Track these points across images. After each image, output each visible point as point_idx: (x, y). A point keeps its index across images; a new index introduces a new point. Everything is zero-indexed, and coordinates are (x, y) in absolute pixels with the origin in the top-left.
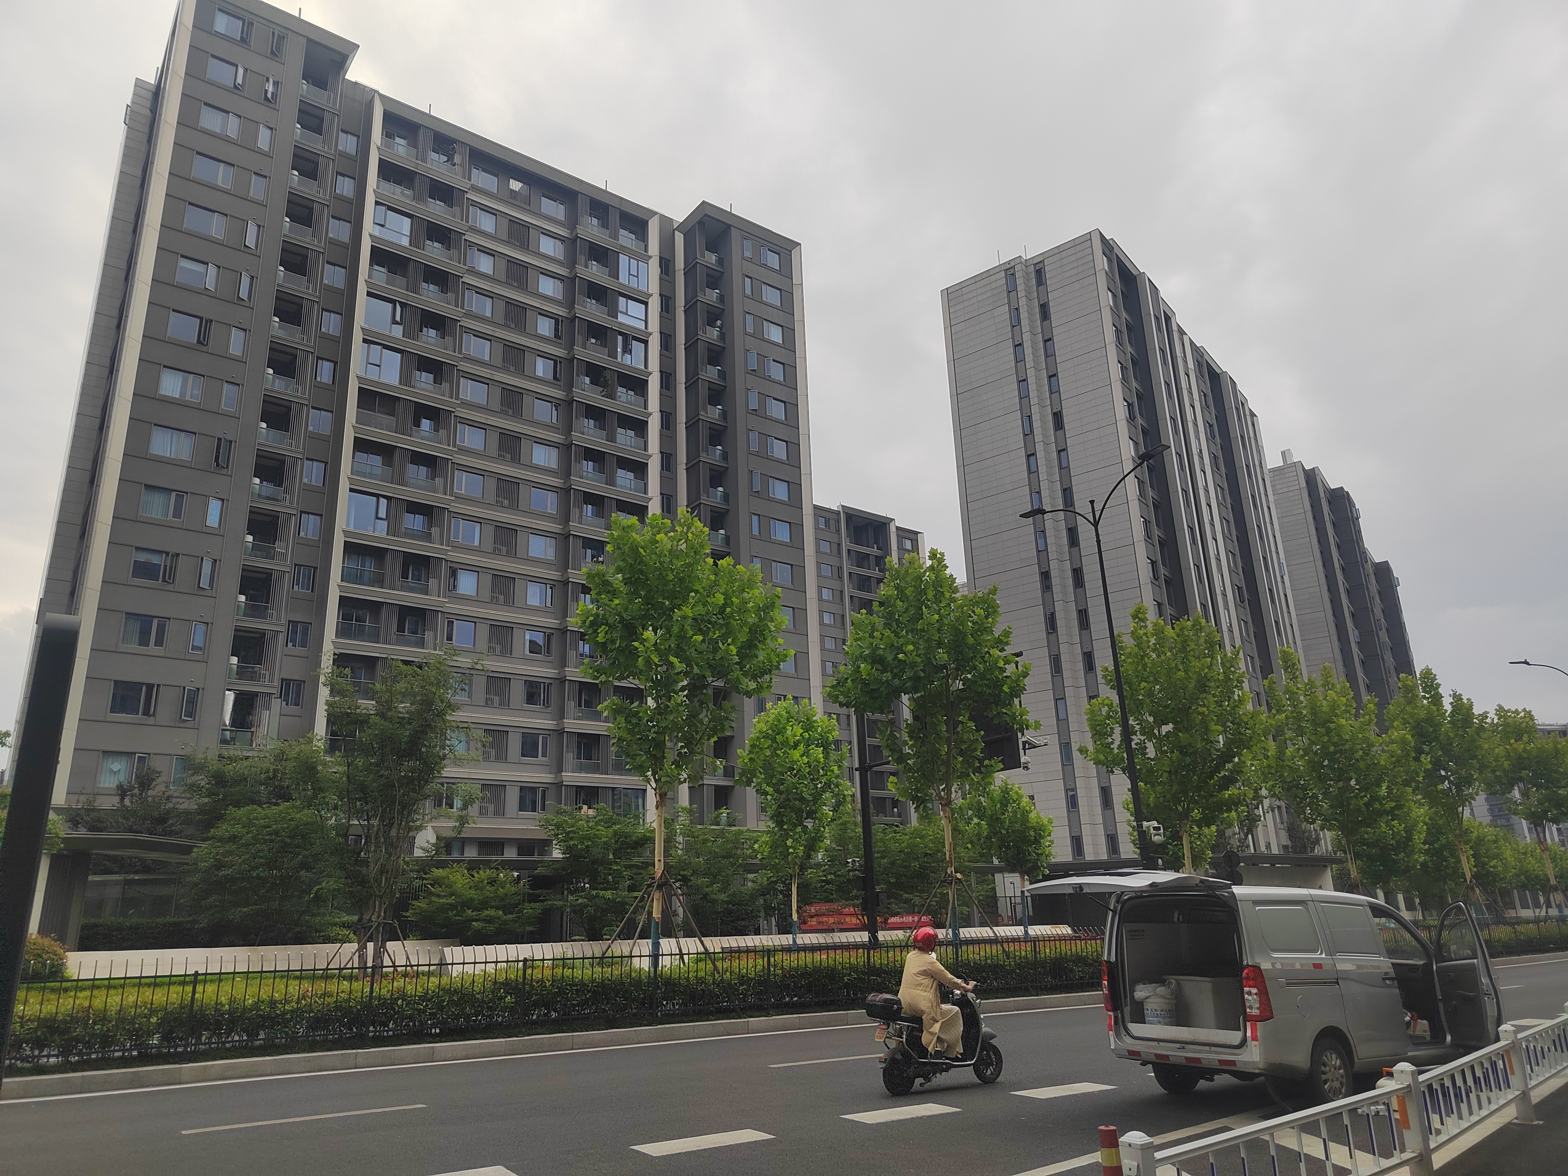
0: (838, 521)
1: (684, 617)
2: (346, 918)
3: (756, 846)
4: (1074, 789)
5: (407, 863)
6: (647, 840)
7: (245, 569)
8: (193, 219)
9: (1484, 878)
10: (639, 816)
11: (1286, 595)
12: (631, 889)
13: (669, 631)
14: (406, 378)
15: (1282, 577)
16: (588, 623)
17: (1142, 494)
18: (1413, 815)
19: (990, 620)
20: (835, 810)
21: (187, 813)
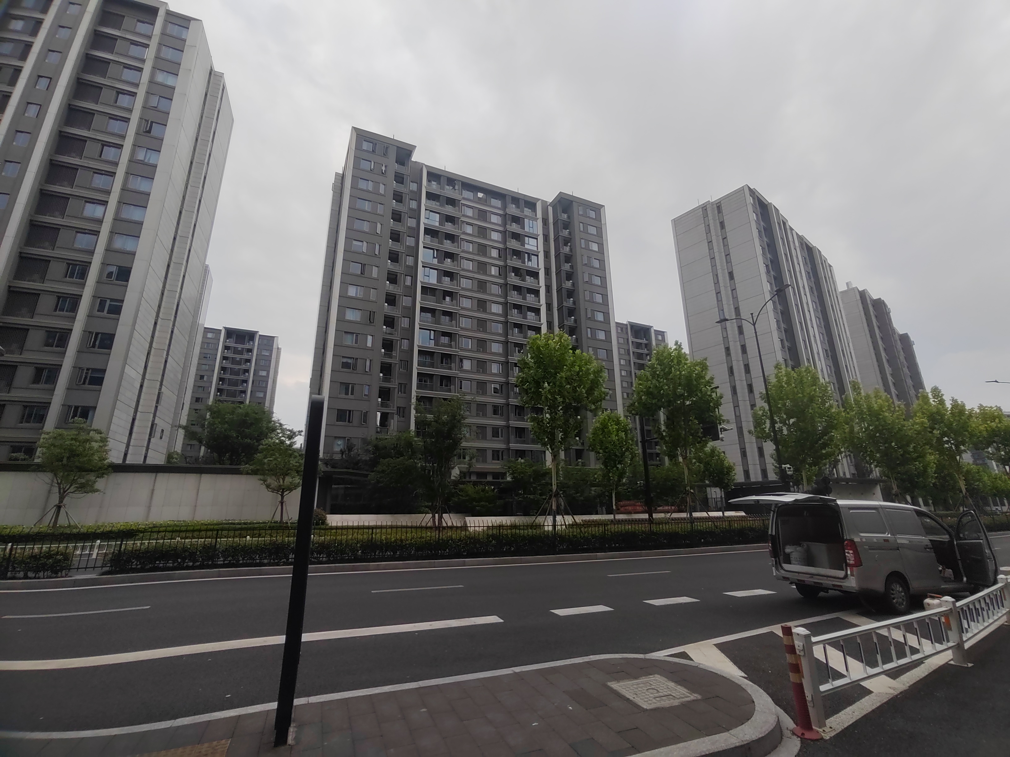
0: (627, 329)
1: (562, 377)
2: (427, 504)
3: (596, 476)
4: (745, 448)
5: (449, 483)
6: (548, 473)
7: (382, 363)
8: (358, 225)
9: (972, 491)
10: (544, 462)
11: (850, 353)
12: (541, 495)
13: (554, 384)
14: (439, 281)
15: (848, 344)
16: (519, 381)
17: (775, 308)
18: (927, 459)
19: (704, 373)
20: (631, 460)
21: (366, 461)
